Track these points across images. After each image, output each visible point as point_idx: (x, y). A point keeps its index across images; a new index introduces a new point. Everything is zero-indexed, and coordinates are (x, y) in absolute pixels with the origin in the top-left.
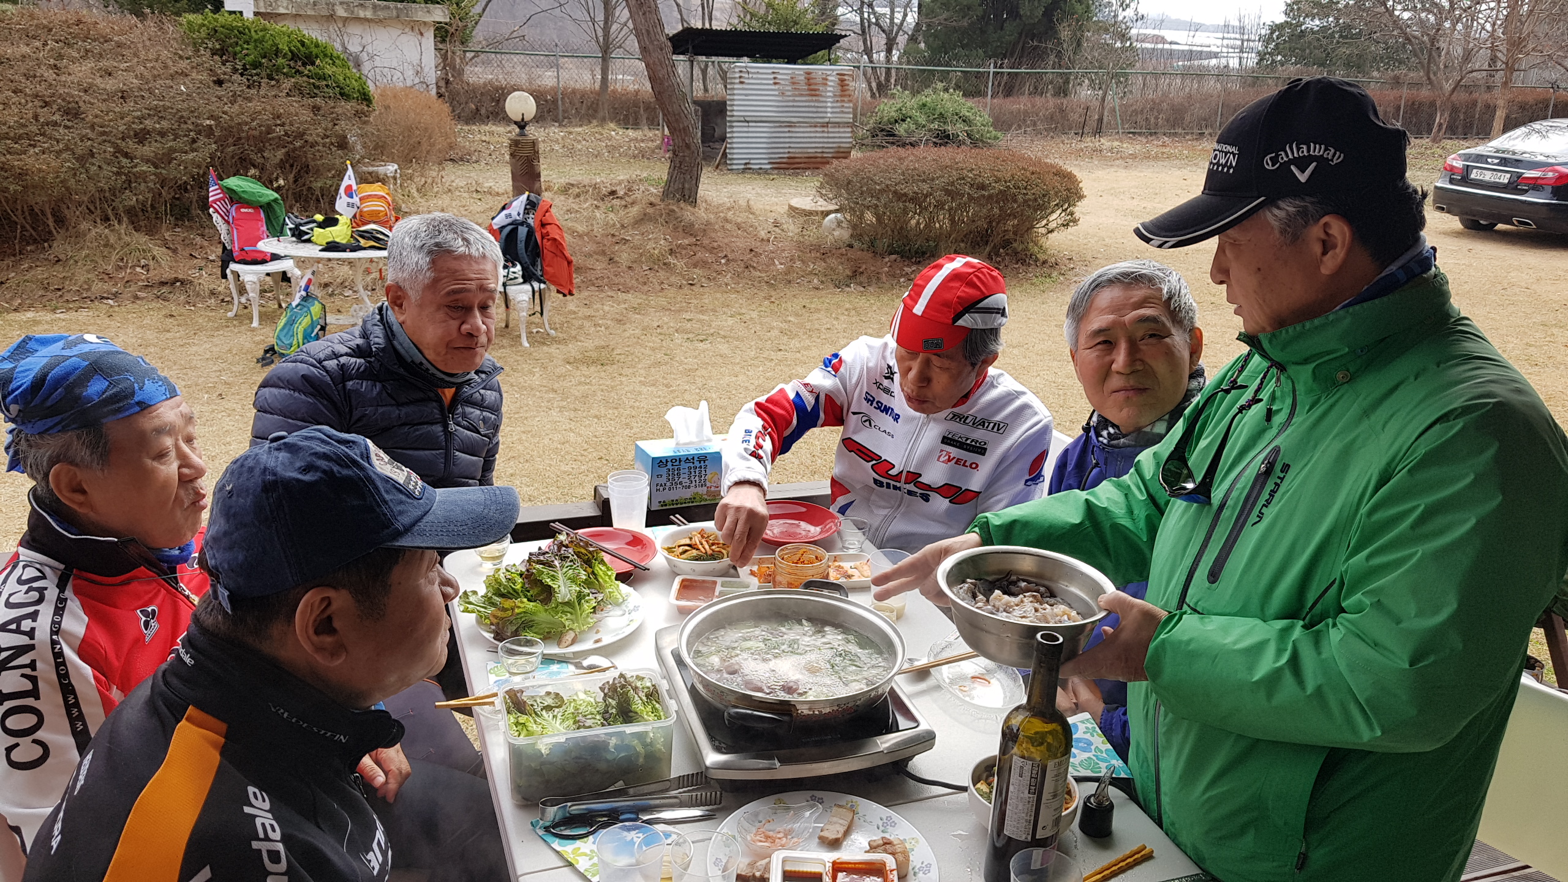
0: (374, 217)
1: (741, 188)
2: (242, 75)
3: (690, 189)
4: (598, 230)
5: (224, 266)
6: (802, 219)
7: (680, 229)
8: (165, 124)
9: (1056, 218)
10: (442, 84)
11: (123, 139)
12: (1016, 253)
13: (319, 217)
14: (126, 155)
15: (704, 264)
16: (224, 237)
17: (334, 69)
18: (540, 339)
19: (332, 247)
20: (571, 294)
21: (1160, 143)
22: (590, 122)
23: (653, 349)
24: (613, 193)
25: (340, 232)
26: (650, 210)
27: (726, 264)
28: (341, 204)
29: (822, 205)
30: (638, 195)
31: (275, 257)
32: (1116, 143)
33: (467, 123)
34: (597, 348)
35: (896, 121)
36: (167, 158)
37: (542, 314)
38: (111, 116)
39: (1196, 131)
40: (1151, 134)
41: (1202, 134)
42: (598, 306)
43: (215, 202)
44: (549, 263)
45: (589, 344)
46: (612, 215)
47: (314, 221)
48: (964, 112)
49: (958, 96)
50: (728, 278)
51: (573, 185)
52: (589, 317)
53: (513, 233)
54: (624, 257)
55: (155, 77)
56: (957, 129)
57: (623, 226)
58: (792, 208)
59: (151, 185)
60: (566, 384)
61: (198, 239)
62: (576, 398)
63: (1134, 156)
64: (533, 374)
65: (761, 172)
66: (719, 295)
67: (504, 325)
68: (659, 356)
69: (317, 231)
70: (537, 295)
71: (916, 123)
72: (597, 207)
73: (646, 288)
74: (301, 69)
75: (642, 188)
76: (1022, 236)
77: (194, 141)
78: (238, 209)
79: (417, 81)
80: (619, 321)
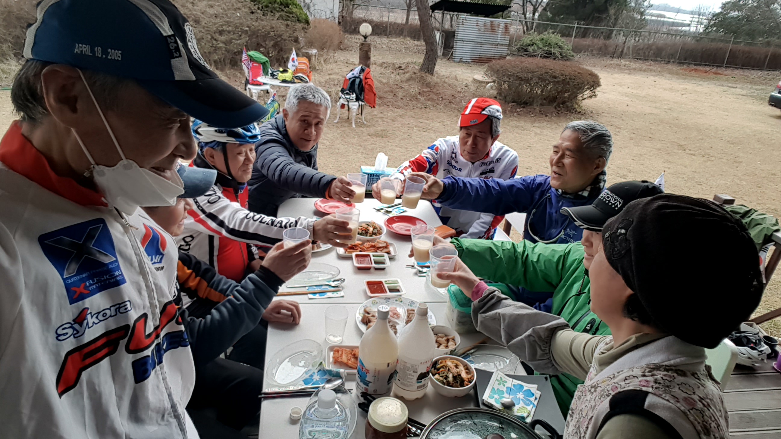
0: (301, 71)
1: (457, 69)
2: (261, 10)
3: (431, 68)
4: (391, 82)
5: (246, 85)
6: (477, 85)
7: (425, 84)
8: (230, 28)
9: (587, 93)
10: (341, 18)
11: (215, 33)
12: (567, 107)
13: (281, 69)
14: (215, 40)
15: (432, 100)
16: (247, 74)
17: (296, 10)
18: (360, 124)
19: (284, 81)
20: (374, 107)
21: (649, 64)
22: (400, 37)
23: (404, 133)
24: (400, 67)
25: (288, 76)
26: (414, 76)
27: (442, 100)
28: (290, 64)
29: (486, 79)
30: (410, 69)
31: (264, 84)
32: (628, 63)
33: (350, 34)
34: (381, 130)
35: (529, 45)
36: (230, 42)
37: (361, 114)
38: (211, 23)
39: (667, 60)
40: (645, 60)
41: (669, 61)
42: (386, 113)
43: (244, 60)
44: (367, 94)
45: (379, 129)
46: (398, 77)
47: (279, 71)
48: (560, 44)
49: (559, 37)
50: (441, 107)
51: (384, 63)
52: (382, 118)
53: (354, 82)
54: (400, 94)
55: (229, 9)
56: (556, 51)
57: (402, 81)
58: (474, 80)
59: (223, 52)
60: (366, 143)
61: (239, 74)
62: (369, 149)
63: (635, 69)
64: (354, 138)
65: (466, 62)
66: (436, 113)
67: (347, 118)
68: (406, 136)
69: (280, 74)
70: (360, 107)
71: (538, 47)
72: (393, 73)
73: (407, 108)
74: (284, 9)
75: (412, 66)
76: (571, 100)
77: (240, 36)
78: (252, 64)
79: (331, 16)
80: (393, 120)
